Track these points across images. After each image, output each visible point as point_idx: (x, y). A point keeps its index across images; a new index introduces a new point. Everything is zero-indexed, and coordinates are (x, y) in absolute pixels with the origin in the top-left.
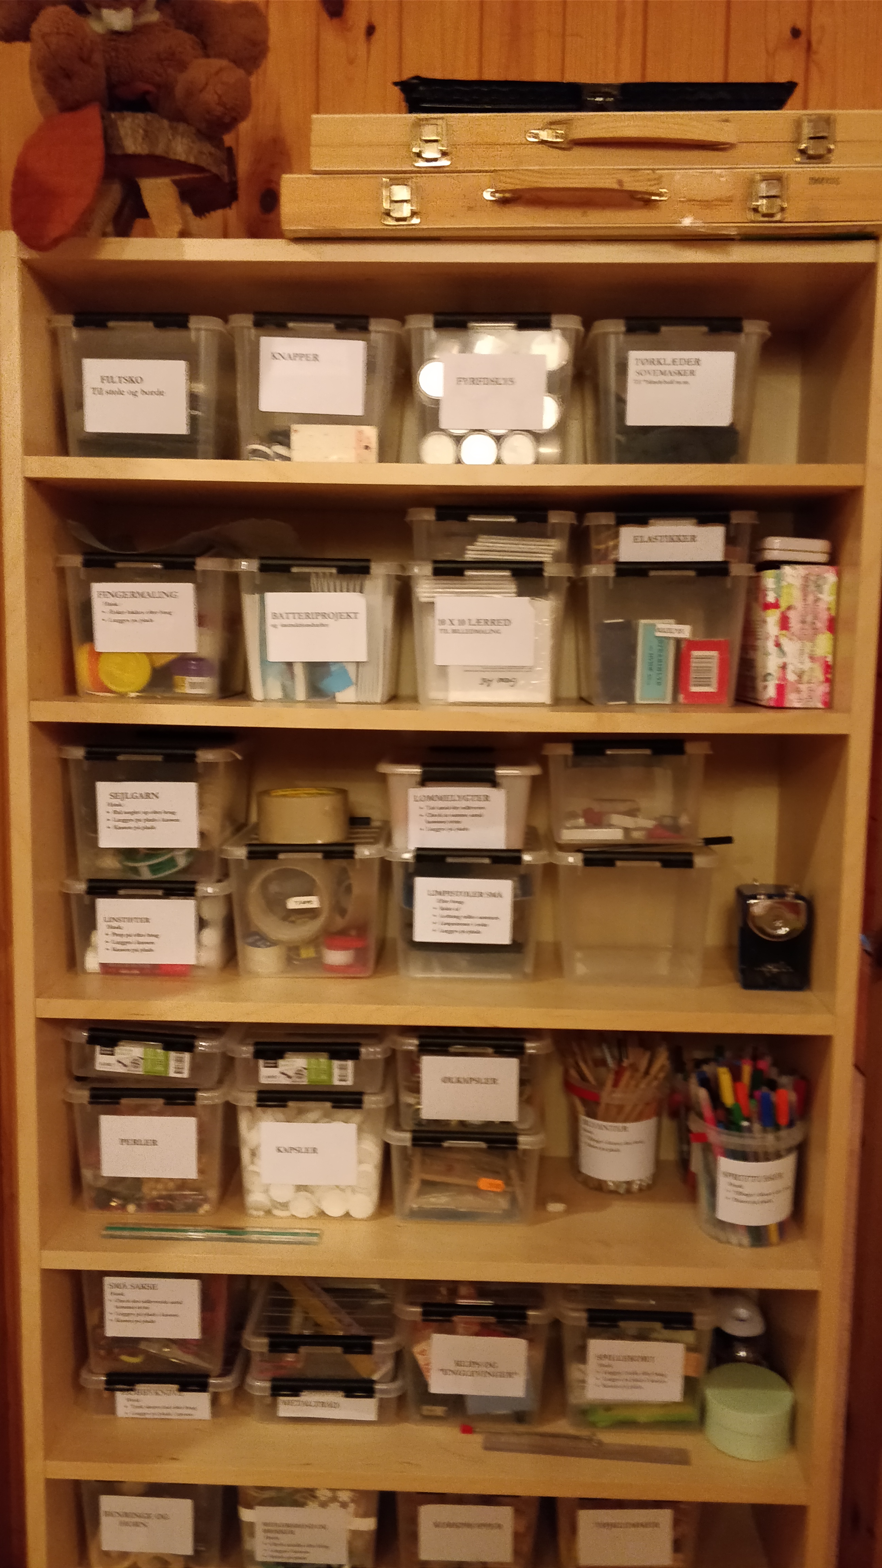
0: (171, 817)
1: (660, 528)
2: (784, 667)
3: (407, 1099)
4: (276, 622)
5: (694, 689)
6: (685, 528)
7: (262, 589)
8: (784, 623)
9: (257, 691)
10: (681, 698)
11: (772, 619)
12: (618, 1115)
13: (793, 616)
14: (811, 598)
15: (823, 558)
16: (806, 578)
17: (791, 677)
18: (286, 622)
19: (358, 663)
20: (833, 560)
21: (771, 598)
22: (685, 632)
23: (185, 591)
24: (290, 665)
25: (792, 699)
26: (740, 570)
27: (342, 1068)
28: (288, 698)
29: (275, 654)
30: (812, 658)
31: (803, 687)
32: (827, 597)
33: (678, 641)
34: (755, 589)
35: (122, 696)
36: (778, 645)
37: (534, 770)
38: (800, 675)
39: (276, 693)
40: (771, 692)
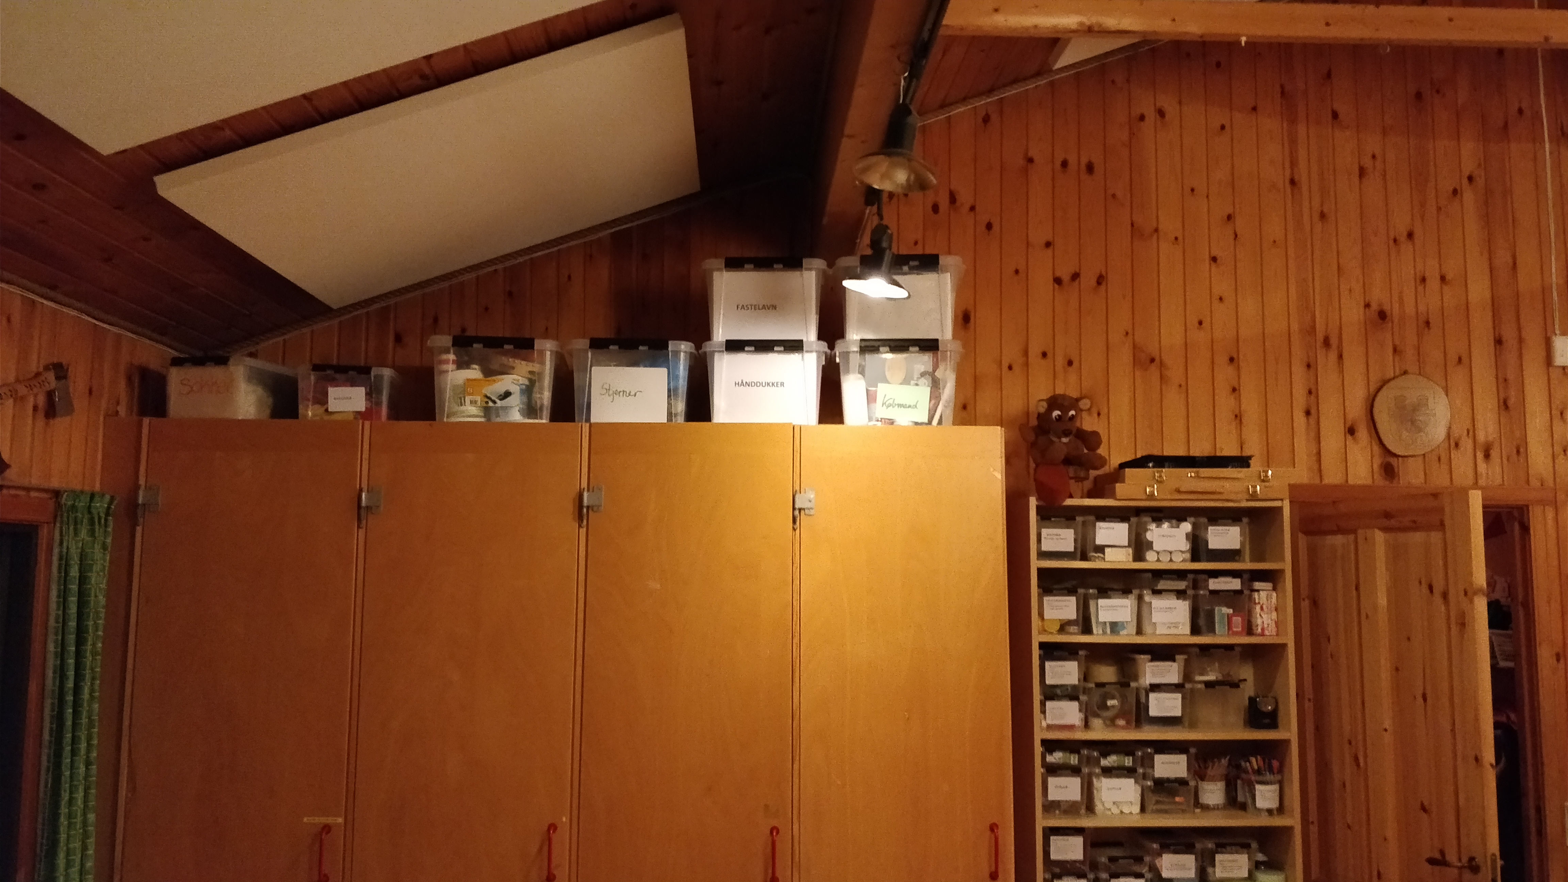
0: (1069, 674)
1: (1222, 579)
2: (1263, 622)
3: (1149, 771)
4: (1102, 609)
5: (1235, 629)
6: (1229, 579)
7: (1097, 598)
8: (1262, 608)
9: (1095, 631)
10: (1230, 632)
11: (1258, 608)
12: (1213, 779)
13: (1264, 607)
14: (1269, 602)
15: (1271, 588)
16: (1268, 595)
17: (1266, 626)
18: (1104, 609)
19: (1127, 622)
20: (1274, 589)
21: (1257, 601)
22: (1231, 611)
23: (1073, 599)
24: (1105, 623)
25: (1267, 633)
26: (1246, 592)
27: (1128, 760)
28: (1104, 633)
29: (1101, 619)
30: (1272, 620)
31: (1270, 629)
32: (1274, 600)
33: (1228, 615)
34: (1251, 598)
35: (1051, 633)
36: (1260, 615)
37: (1185, 657)
38: (1268, 625)
39: (1101, 632)
40: (1259, 630)
